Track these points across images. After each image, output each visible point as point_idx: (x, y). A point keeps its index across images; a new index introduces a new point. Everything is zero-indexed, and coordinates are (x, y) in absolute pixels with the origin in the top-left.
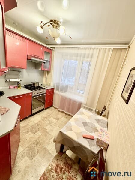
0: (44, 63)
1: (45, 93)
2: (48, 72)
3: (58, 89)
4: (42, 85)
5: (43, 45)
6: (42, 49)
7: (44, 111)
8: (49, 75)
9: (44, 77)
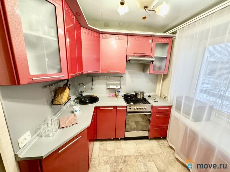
0: (152, 61)
1: (150, 112)
2: (165, 76)
3: (178, 109)
4: (150, 96)
5: (151, 35)
6: (150, 41)
7: (147, 140)
8: (167, 81)
9: (158, 84)
